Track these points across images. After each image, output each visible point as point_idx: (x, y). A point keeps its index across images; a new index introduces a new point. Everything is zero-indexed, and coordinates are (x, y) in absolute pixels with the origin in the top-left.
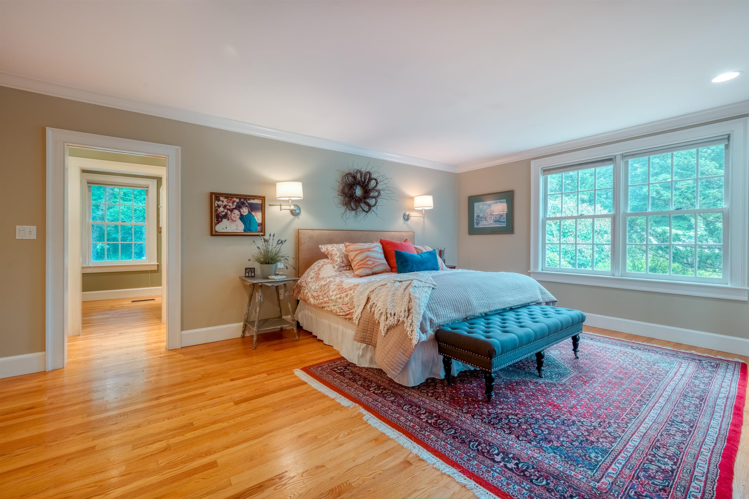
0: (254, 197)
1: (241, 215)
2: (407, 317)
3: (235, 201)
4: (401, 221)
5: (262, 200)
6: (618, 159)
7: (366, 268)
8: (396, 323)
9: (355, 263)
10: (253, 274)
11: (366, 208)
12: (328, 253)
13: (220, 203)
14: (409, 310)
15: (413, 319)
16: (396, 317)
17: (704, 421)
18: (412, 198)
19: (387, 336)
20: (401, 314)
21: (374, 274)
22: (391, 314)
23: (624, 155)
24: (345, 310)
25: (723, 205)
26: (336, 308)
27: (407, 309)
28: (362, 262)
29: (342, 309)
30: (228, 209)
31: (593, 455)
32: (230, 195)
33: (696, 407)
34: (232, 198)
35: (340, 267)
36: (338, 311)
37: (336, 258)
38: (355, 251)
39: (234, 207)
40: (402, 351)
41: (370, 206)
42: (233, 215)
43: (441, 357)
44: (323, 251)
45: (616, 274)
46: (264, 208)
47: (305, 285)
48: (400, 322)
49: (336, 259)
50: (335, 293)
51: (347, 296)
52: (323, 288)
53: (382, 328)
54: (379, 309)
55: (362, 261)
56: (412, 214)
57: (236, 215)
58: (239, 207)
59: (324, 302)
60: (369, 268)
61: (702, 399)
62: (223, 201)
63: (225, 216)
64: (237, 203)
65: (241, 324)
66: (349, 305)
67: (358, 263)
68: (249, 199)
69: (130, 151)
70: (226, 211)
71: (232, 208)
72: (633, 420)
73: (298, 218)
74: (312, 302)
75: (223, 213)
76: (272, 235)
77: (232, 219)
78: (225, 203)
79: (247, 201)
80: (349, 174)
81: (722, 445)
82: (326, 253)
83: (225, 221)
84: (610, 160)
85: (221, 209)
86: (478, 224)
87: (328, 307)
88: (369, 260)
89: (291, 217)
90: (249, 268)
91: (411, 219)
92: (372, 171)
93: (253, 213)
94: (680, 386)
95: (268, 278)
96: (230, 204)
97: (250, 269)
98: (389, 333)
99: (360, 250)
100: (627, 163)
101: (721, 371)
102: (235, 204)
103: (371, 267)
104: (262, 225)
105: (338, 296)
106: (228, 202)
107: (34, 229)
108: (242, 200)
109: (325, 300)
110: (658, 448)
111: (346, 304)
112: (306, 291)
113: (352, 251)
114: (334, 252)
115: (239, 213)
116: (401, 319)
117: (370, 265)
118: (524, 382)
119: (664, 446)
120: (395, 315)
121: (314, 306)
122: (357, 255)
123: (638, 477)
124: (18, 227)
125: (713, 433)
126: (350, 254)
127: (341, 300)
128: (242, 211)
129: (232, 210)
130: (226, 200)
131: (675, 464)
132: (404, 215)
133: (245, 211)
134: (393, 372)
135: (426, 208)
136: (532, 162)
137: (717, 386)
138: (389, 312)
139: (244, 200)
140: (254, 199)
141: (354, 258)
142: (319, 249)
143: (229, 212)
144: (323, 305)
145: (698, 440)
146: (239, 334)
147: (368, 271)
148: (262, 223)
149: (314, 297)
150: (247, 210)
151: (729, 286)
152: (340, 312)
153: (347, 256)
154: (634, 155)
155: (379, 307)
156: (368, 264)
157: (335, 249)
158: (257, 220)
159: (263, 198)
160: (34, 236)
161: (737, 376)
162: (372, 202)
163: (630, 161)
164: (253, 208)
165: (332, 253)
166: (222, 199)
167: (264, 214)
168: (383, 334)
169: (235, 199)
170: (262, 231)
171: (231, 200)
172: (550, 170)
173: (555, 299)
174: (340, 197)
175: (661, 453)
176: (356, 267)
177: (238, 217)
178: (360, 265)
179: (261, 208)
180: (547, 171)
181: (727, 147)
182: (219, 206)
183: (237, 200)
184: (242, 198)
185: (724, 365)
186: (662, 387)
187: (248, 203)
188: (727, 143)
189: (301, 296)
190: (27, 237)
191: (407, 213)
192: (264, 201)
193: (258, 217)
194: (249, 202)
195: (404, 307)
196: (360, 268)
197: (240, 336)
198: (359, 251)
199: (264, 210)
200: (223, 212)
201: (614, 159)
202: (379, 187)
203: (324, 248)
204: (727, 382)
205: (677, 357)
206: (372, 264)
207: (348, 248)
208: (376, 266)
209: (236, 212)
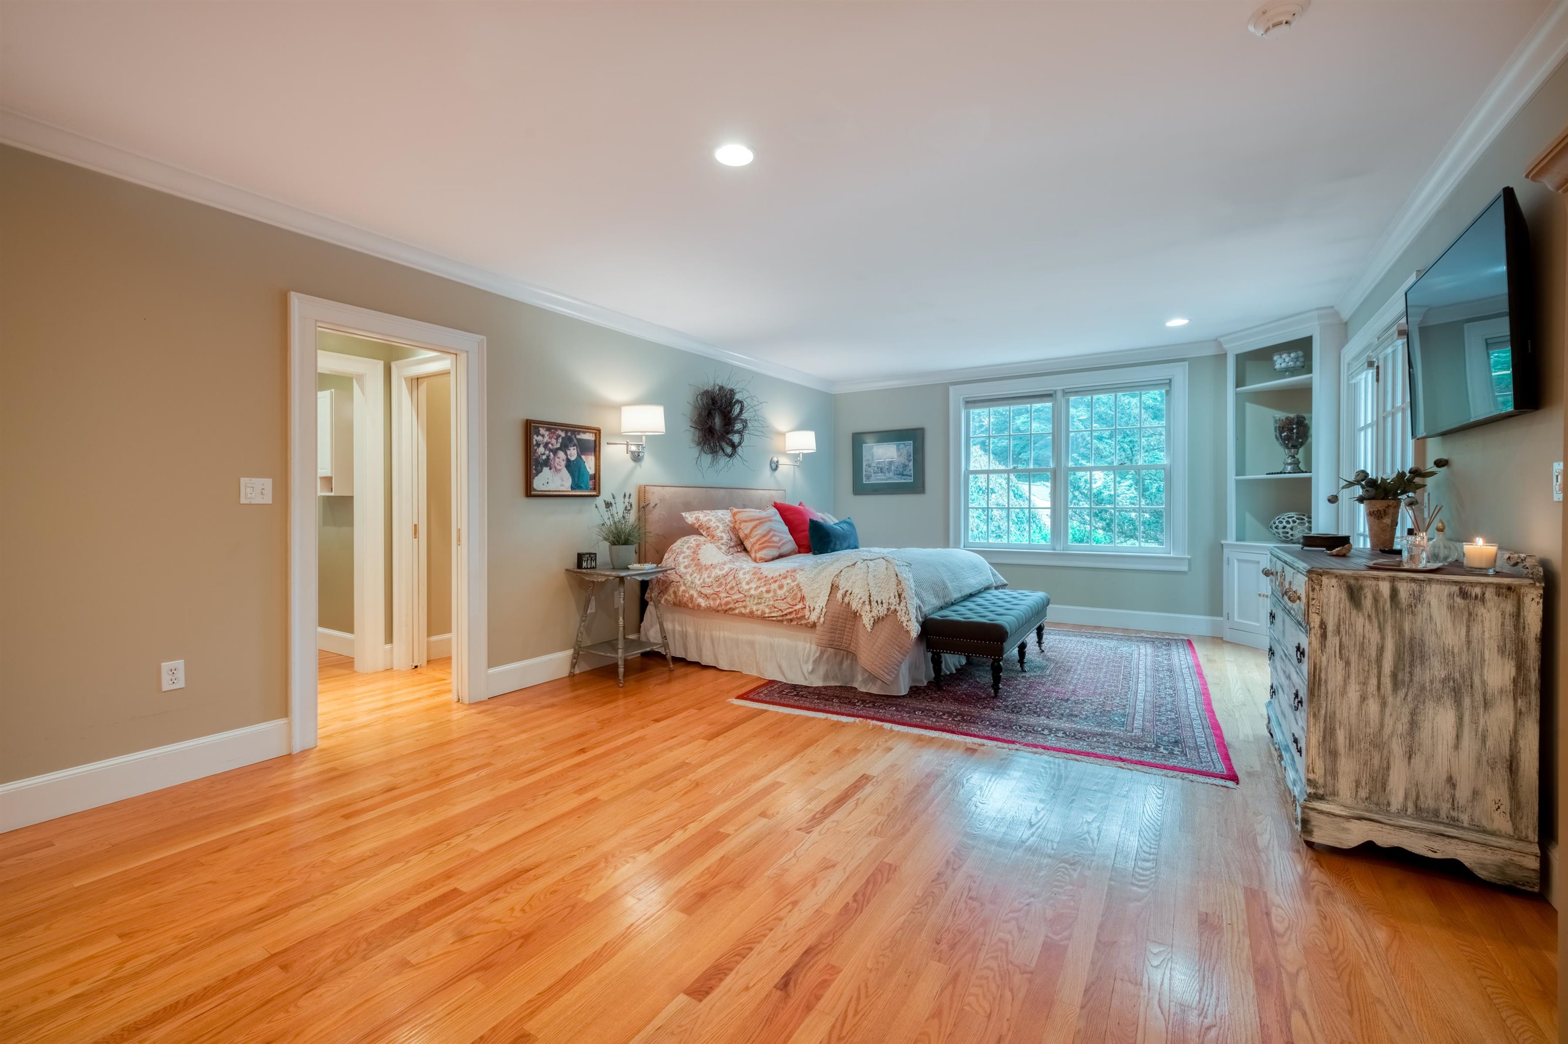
0: (586, 429)
1: (568, 460)
2: (899, 604)
3: (560, 436)
4: (767, 471)
5: (596, 434)
6: (1059, 395)
7: (772, 547)
8: (885, 612)
9: (753, 540)
10: (593, 564)
11: (729, 450)
12: (700, 526)
13: (540, 438)
14: (900, 596)
15: (908, 605)
16: (885, 606)
17: (1180, 685)
18: (783, 434)
19: (874, 631)
20: (890, 601)
21: (781, 556)
22: (877, 602)
23: (1066, 391)
24: (782, 608)
25: (1165, 461)
26: (761, 607)
27: (897, 594)
28: (765, 539)
29: (775, 608)
30: (551, 450)
31: (1116, 719)
32: (555, 424)
33: (1170, 677)
34: (556, 430)
35: (730, 547)
36: (767, 611)
37: (718, 533)
38: (751, 521)
39: (558, 446)
40: (897, 648)
41: (734, 446)
42: (557, 460)
43: (930, 655)
44: (690, 523)
45: (1058, 548)
46: (600, 448)
47: (678, 579)
48: (890, 612)
49: (720, 534)
50: (753, 585)
51: (781, 587)
52: (722, 580)
53: (867, 620)
54: (859, 597)
55: (764, 536)
56: (783, 460)
57: (561, 460)
58: (564, 447)
59: (733, 600)
60: (775, 547)
61: (1171, 671)
62: (543, 436)
63: (547, 463)
64: (563, 438)
65: (570, 652)
66: (789, 600)
67: (759, 540)
68: (579, 432)
69: (404, 338)
70: (547, 452)
71: (555, 447)
72: (1129, 693)
73: (641, 466)
74: (703, 604)
75: (544, 457)
76: (627, 496)
77: (555, 468)
78: (546, 439)
79: (575, 436)
80: (706, 393)
81: (1200, 699)
82: (697, 526)
83: (546, 470)
84: (1050, 395)
85: (541, 450)
86: (868, 477)
87: (745, 607)
88: (774, 535)
89: (632, 463)
90: (587, 554)
91: (780, 467)
92: (737, 388)
93: (583, 457)
94: (1149, 664)
95: (628, 569)
96: (554, 441)
97: (590, 554)
98: (876, 627)
99: (758, 519)
100: (1068, 401)
101: (1174, 648)
102: (560, 440)
103: (779, 545)
104: (596, 477)
105: (764, 589)
106: (550, 438)
107: (268, 483)
108: (569, 434)
109: (735, 597)
110: (1159, 707)
111: (783, 600)
112: (683, 588)
113: (745, 521)
114: (713, 524)
115: (564, 457)
116: (892, 608)
117: (776, 542)
118: (1012, 677)
119: (1162, 705)
120: (882, 603)
121: (709, 609)
122: (755, 527)
123: (1157, 725)
124: (243, 480)
125: (1191, 692)
126: (743, 525)
127: (771, 594)
128: (568, 452)
129: (555, 452)
130: (547, 433)
131: (1176, 714)
132: (771, 462)
133: (573, 453)
134: (888, 677)
135: (805, 452)
136: (952, 389)
137: (1177, 661)
138: (875, 600)
139: (572, 434)
140: (584, 432)
141: (751, 532)
142: (683, 519)
143: (551, 454)
144: (731, 605)
145: (1183, 698)
146: (564, 672)
147: (775, 553)
148: (595, 474)
149: (706, 597)
150: (575, 451)
151: (1171, 555)
152: (770, 613)
153: (734, 530)
154: (1077, 392)
155: (858, 594)
156: (774, 542)
157: (714, 520)
158: (588, 469)
159: (598, 432)
160: (268, 499)
161: (1188, 651)
162: (736, 438)
163: (1072, 398)
164: (584, 448)
165: (708, 526)
166: (542, 431)
167: (599, 459)
168: (869, 630)
169: (559, 432)
170: (594, 489)
171: (554, 433)
172: (974, 402)
173: (1006, 582)
174: (692, 430)
175: (1163, 709)
176: (757, 547)
177: (563, 463)
178: (763, 543)
179: (595, 448)
180: (971, 403)
181: (1168, 392)
182: (538, 445)
183: (563, 434)
184: (570, 431)
185: (1173, 643)
186: (1135, 666)
187: (579, 440)
188: (1168, 389)
189: (669, 598)
190: (258, 500)
191: (775, 459)
192: (600, 437)
193: (589, 462)
194: (578, 437)
195: (893, 592)
196: (764, 548)
197: (567, 675)
198: (757, 522)
199: (599, 452)
200: (544, 454)
201: (1054, 396)
202: (745, 416)
203: (690, 518)
204: (1182, 657)
205: (1132, 641)
206: (780, 540)
207: (737, 517)
208: (784, 544)
209: (561, 454)
